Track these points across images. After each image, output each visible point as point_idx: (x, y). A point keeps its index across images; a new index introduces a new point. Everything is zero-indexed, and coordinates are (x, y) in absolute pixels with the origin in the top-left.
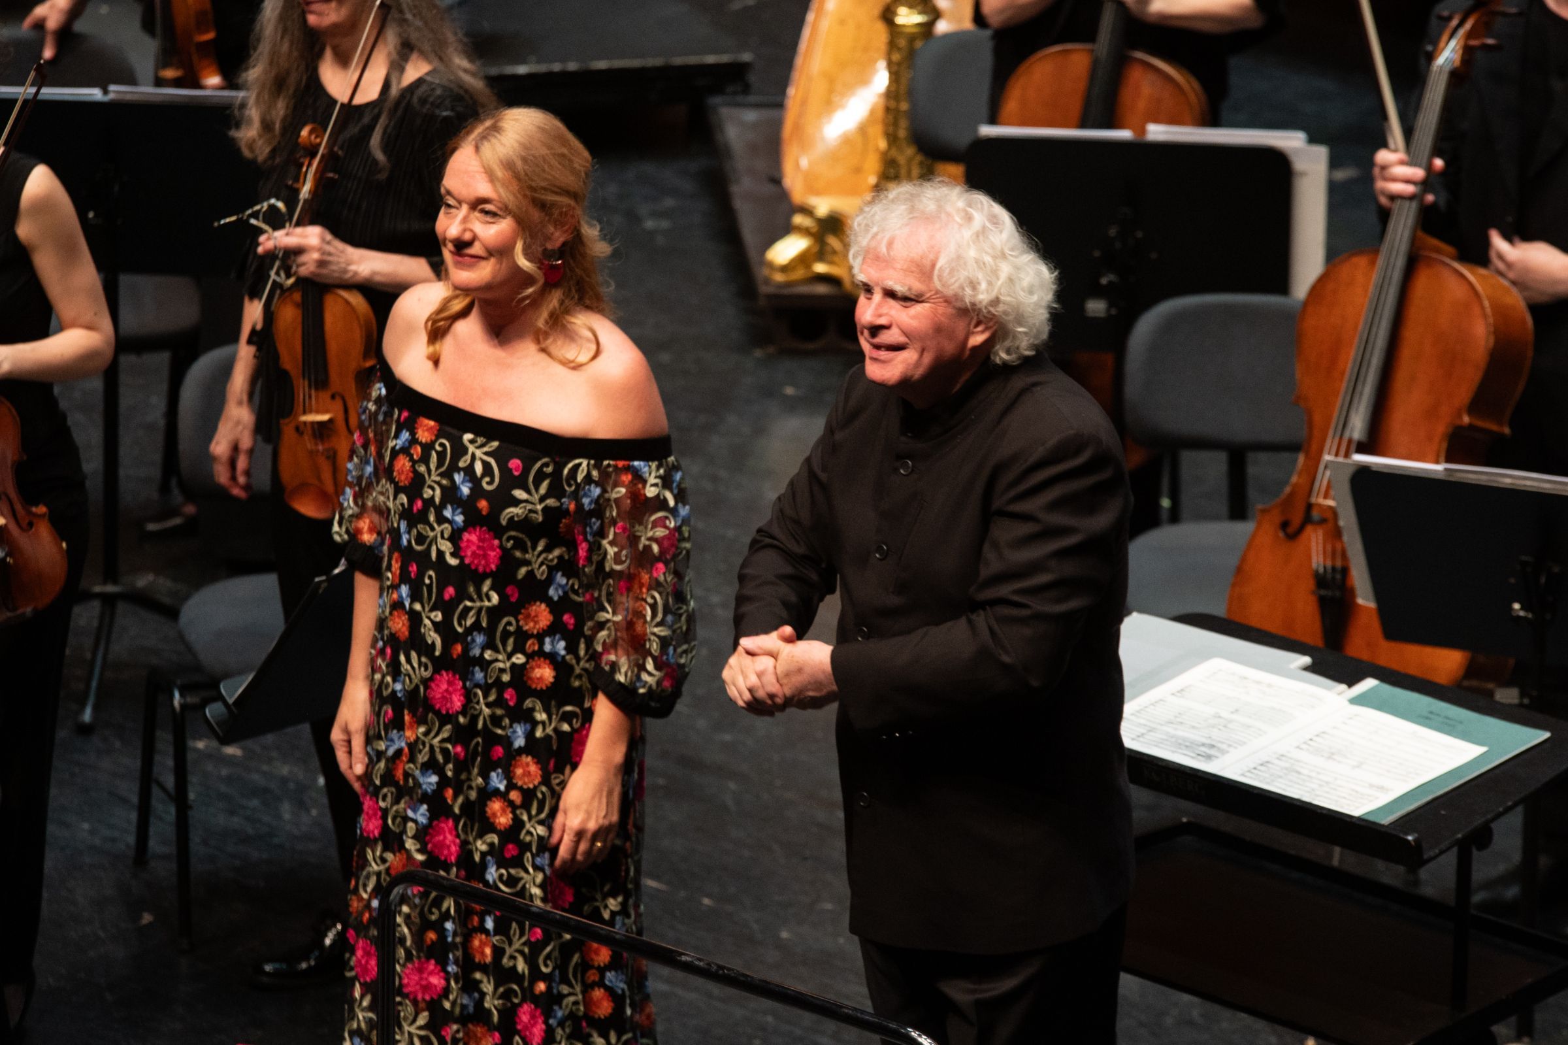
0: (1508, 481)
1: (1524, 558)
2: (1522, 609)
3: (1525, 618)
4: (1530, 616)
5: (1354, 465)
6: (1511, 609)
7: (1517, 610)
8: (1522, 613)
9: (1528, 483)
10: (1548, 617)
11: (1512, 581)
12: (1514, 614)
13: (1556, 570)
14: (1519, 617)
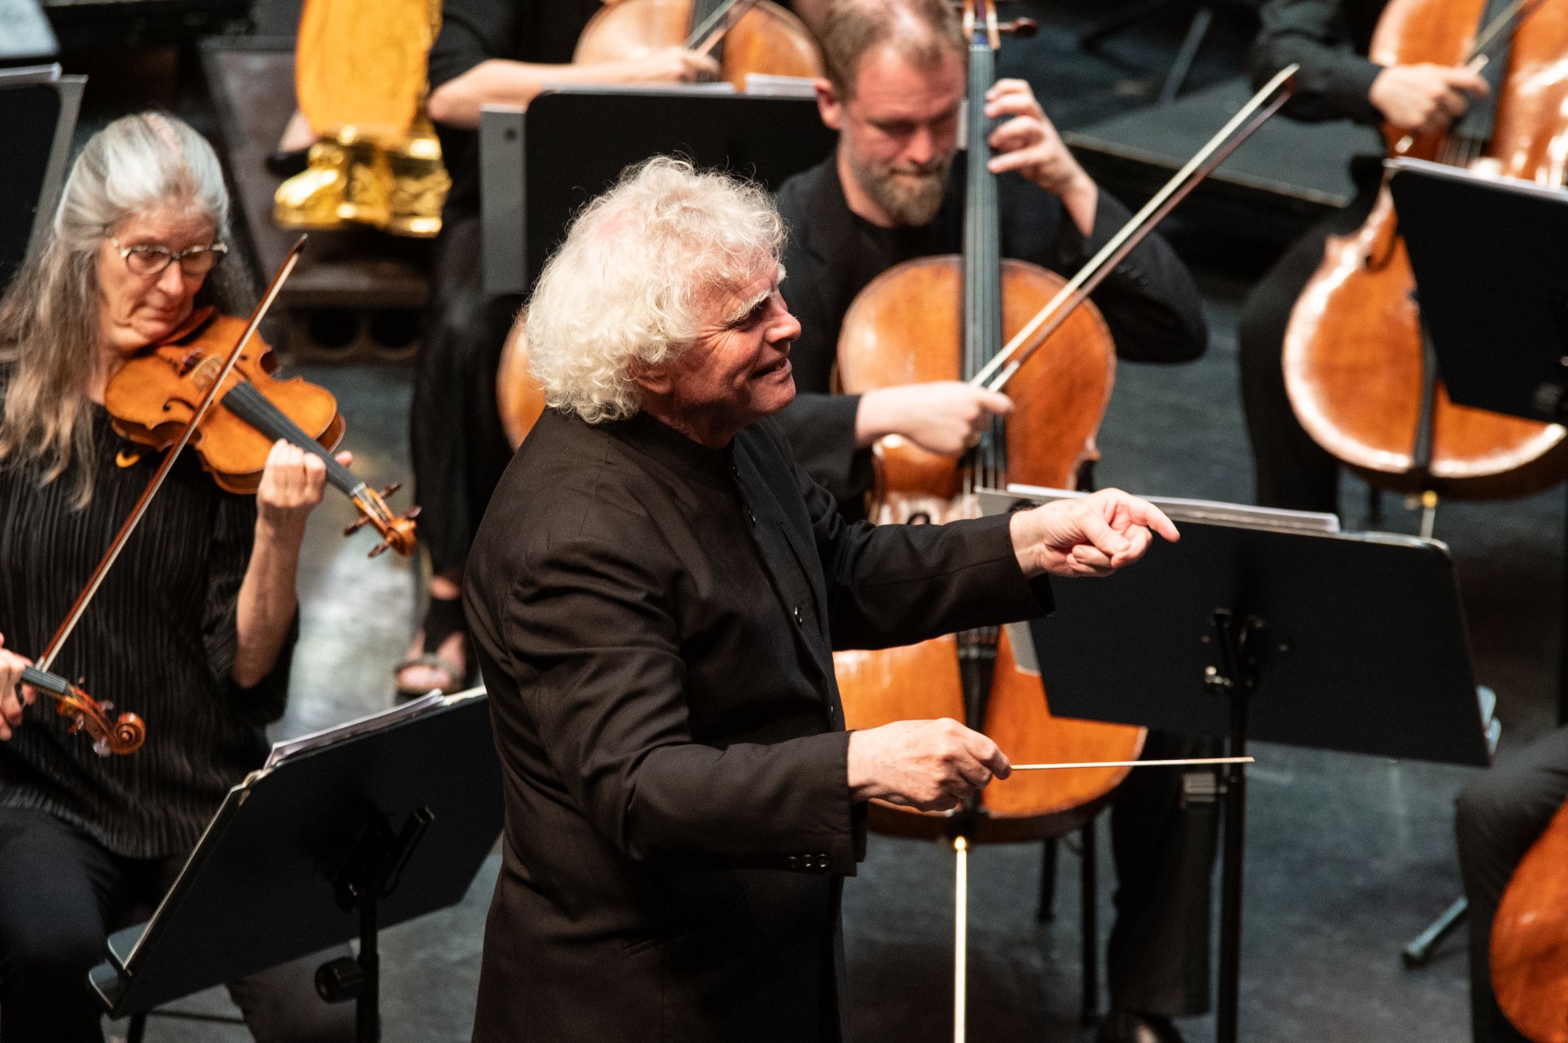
0: (1199, 514)
1: (1220, 611)
2: (1217, 674)
3: (1222, 685)
4: (1227, 683)
5: (1014, 498)
6: (1204, 675)
7: (1212, 677)
8: (1218, 680)
9: (1224, 517)
10: (1250, 683)
11: (1206, 639)
12: (1208, 681)
13: (1259, 625)
14: (1214, 685)
